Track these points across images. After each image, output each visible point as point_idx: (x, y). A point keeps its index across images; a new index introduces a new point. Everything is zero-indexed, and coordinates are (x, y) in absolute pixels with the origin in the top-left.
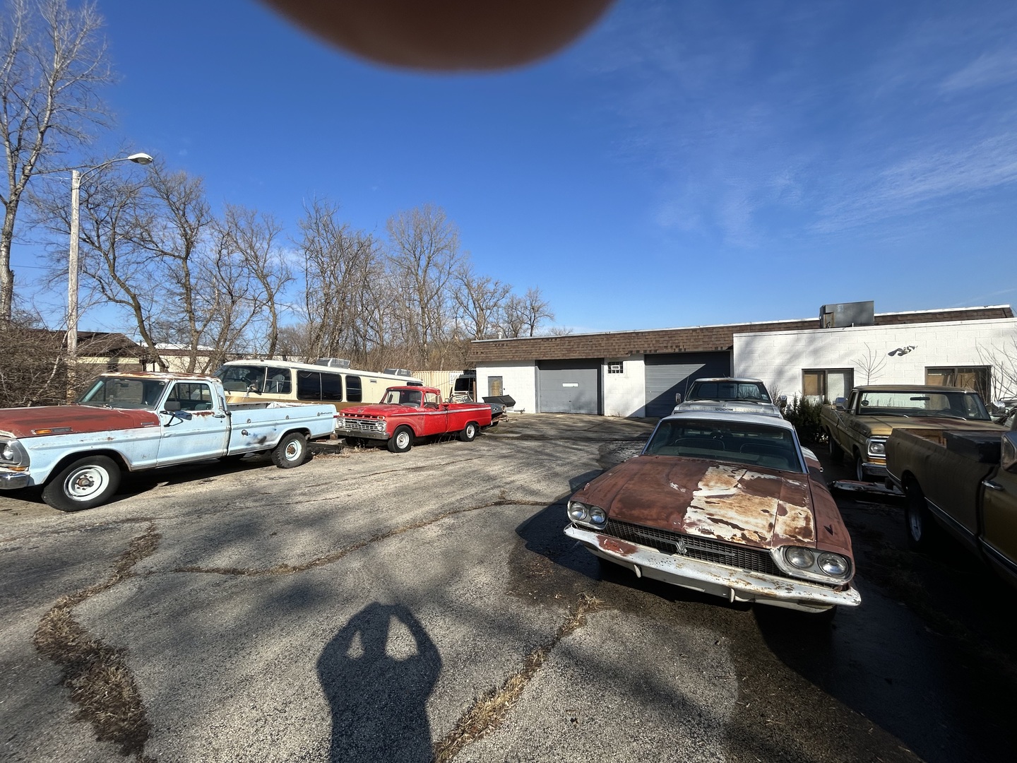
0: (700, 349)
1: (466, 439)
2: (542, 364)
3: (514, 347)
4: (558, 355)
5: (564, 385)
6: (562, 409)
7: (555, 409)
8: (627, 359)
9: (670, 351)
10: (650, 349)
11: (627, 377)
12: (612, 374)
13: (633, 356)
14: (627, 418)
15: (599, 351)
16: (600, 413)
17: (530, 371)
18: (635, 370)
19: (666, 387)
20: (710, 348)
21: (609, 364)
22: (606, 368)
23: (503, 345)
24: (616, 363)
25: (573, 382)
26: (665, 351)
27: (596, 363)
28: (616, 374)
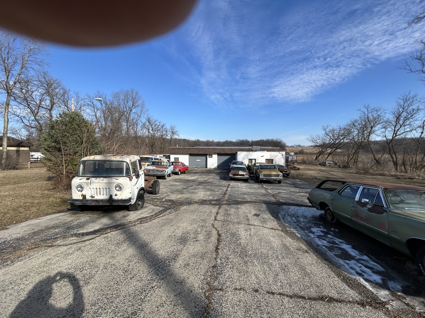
0: (230, 153)
2: (191, 155)
3: (183, 150)
4: (196, 153)
5: (197, 160)
6: (196, 167)
9: (223, 153)
10: (219, 152)
11: (213, 159)
12: (210, 158)
13: (215, 153)
14: (213, 169)
15: (207, 152)
16: (206, 167)
17: (187, 156)
18: (215, 157)
19: (222, 161)
20: (232, 153)
21: (209, 155)
23: (179, 149)
27: (205, 155)
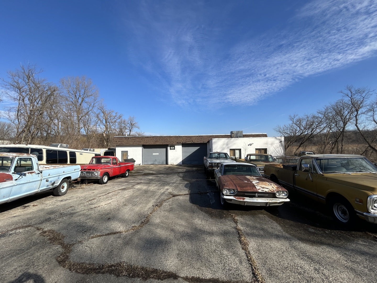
0: (199, 142)
1: (125, 177)
2: (145, 146)
3: (134, 140)
4: (152, 143)
5: (153, 154)
6: (152, 163)
7: (150, 163)
8: (176, 145)
9: (190, 142)
10: (184, 142)
11: (176, 151)
12: (171, 150)
13: (178, 144)
14: (177, 165)
15: (167, 142)
16: (167, 163)
17: (140, 149)
18: (179, 148)
19: (188, 154)
20: (202, 142)
21: (170, 147)
22: (169, 148)
23: (129, 139)
24: (173, 146)
25: (157, 153)
26: (189, 142)
27: (165, 146)
28: (173, 150)
